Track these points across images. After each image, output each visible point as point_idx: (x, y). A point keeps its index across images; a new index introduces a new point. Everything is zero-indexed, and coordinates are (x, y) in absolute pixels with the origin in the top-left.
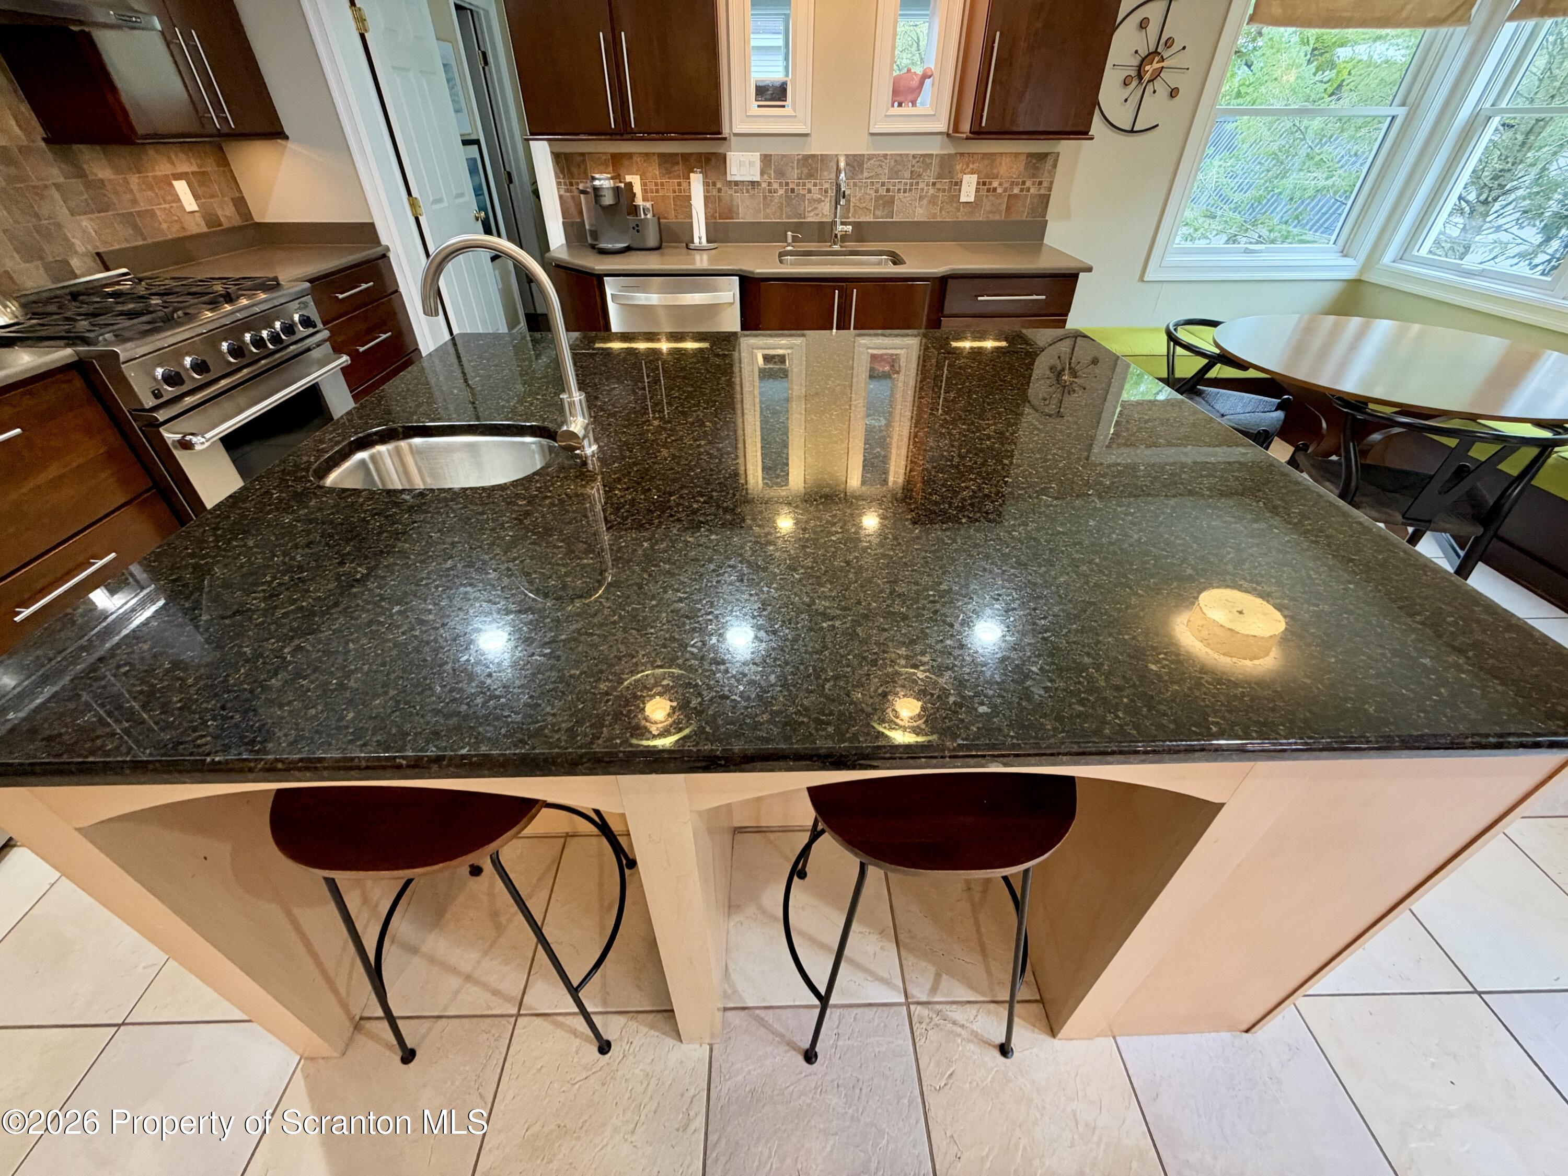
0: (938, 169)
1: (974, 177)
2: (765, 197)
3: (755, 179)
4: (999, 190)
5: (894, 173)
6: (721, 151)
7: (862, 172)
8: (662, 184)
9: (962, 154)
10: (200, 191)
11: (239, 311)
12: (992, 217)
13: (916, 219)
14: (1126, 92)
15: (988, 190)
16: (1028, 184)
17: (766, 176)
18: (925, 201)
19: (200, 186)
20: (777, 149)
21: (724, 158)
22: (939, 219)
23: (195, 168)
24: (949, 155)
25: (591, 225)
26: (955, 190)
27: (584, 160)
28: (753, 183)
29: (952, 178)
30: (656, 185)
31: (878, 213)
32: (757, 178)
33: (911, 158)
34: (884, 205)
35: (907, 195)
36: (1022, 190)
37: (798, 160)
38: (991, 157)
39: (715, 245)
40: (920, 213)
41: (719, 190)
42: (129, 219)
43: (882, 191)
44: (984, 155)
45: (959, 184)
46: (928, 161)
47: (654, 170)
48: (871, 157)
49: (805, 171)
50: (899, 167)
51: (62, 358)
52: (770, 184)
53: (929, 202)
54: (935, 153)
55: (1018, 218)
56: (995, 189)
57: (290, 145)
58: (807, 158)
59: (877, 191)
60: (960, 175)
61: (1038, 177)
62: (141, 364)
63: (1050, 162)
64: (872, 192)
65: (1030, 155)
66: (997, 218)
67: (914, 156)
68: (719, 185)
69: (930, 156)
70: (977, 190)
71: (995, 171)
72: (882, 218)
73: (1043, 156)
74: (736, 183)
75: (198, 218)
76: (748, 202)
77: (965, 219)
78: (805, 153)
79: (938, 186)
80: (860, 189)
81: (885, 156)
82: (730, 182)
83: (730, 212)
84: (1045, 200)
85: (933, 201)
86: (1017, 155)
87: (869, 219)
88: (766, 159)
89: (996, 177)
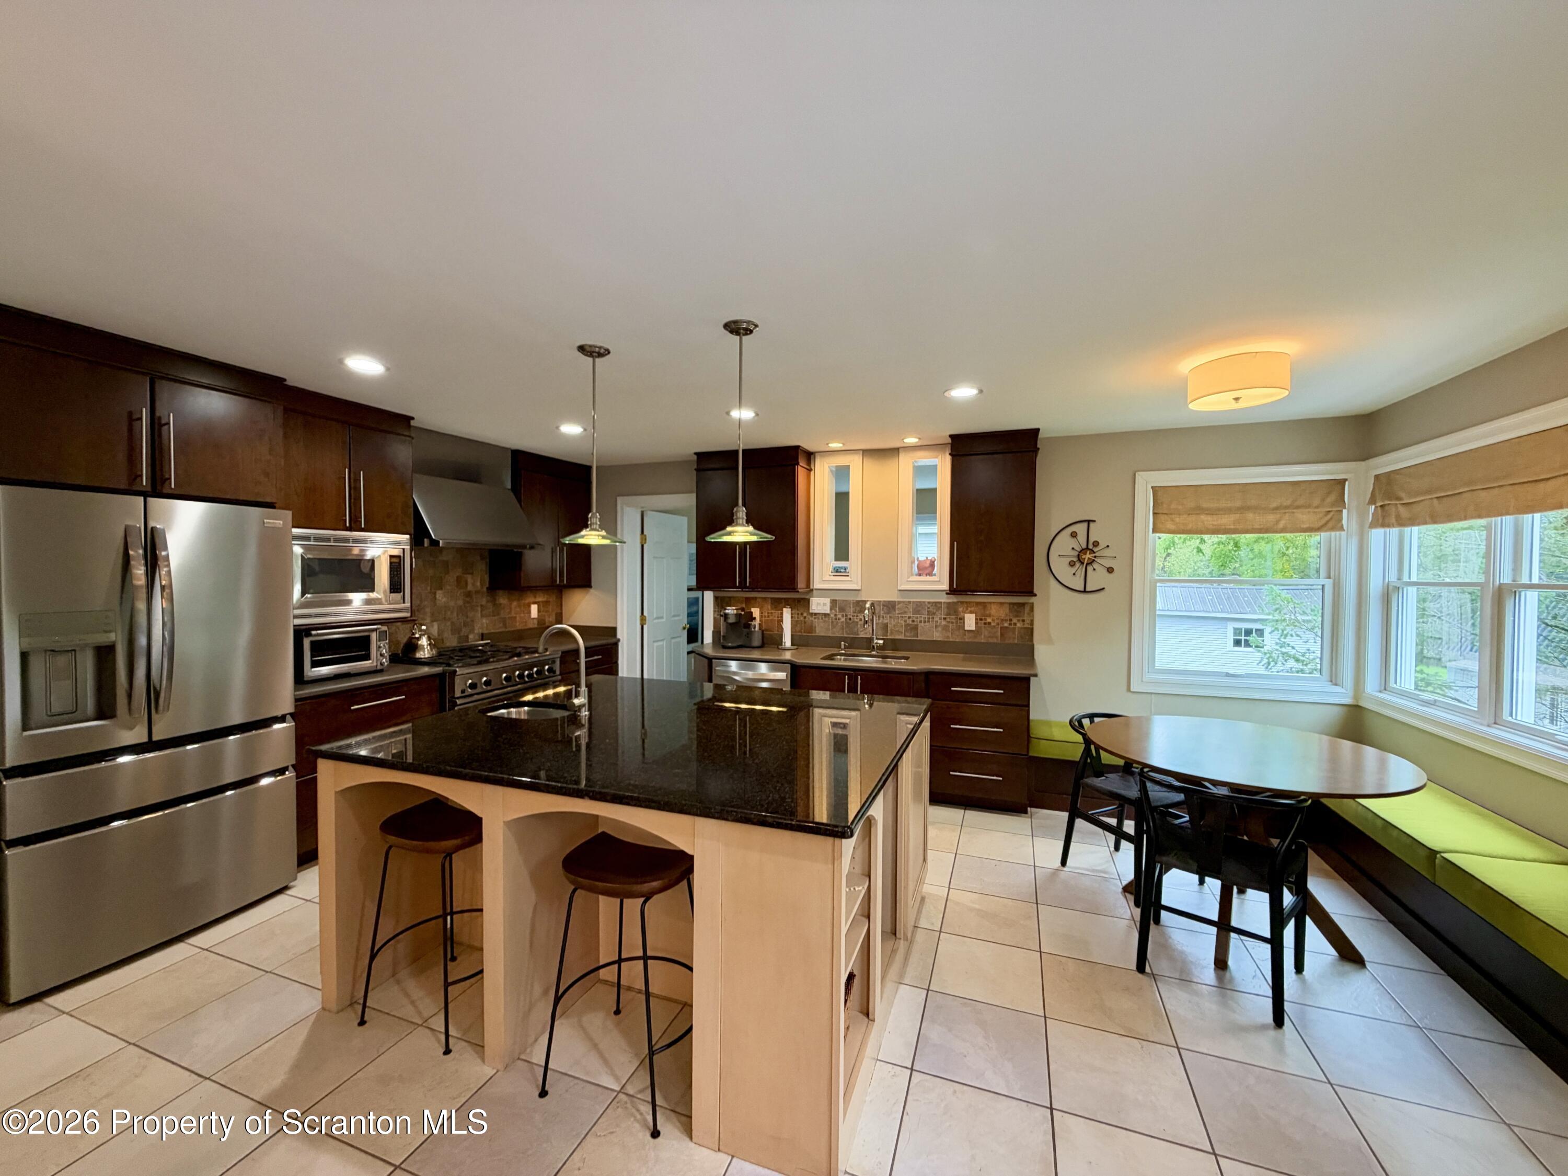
0: (946, 610)
1: (973, 616)
2: (832, 622)
3: (826, 612)
4: (993, 624)
5: (916, 611)
6: (807, 597)
7: (895, 610)
8: (772, 613)
9: (962, 603)
10: (542, 609)
11: (520, 660)
12: (991, 640)
13: (934, 639)
14: (1073, 570)
15: (985, 624)
16: (1015, 620)
17: (833, 611)
18: (940, 629)
19: (543, 607)
20: (839, 597)
21: (808, 601)
22: (951, 640)
23: (544, 599)
24: (953, 603)
25: (724, 633)
26: (960, 623)
27: (730, 601)
28: (825, 615)
29: (957, 615)
30: (768, 613)
31: (908, 634)
32: (828, 612)
33: (927, 603)
34: (911, 629)
35: (927, 624)
36: (1010, 624)
37: (853, 603)
38: (984, 605)
39: (795, 647)
40: (937, 636)
41: (805, 617)
42: (504, 621)
43: (909, 621)
44: (978, 604)
45: (963, 619)
46: (939, 605)
47: (768, 606)
48: (899, 602)
49: (858, 609)
50: (920, 609)
51: (436, 671)
52: (835, 615)
53: (943, 629)
54: (943, 601)
55: (1011, 641)
56: (989, 623)
57: (592, 591)
58: (858, 602)
59: (905, 621)
60: (962, 614)
61: (1020, 617)
62: (464, 677)
63: (1027, 609)
64: (903, 622)
65: (1010, 604)
66: (995, 640)
67: (929, 603)
68: (805, 614)
69: (940, 603)
70: (977, 623)
71: (987, 612)
72: (910, 637)
73: (1023, 605)
74: (815, 614)
75: (536, 622)
76: (822, 625)
77: (970, 640)
78: (857, 599)
79: (948, 620)
80: (894, 620)
81: (910, 602)
82: (812, 613)
83: (811, 629)
84: (1031, 632)
85: (945, 628)
86: (1002, 604)
87: (901, 637)
88: (834, 603)
89: (989, 616)
